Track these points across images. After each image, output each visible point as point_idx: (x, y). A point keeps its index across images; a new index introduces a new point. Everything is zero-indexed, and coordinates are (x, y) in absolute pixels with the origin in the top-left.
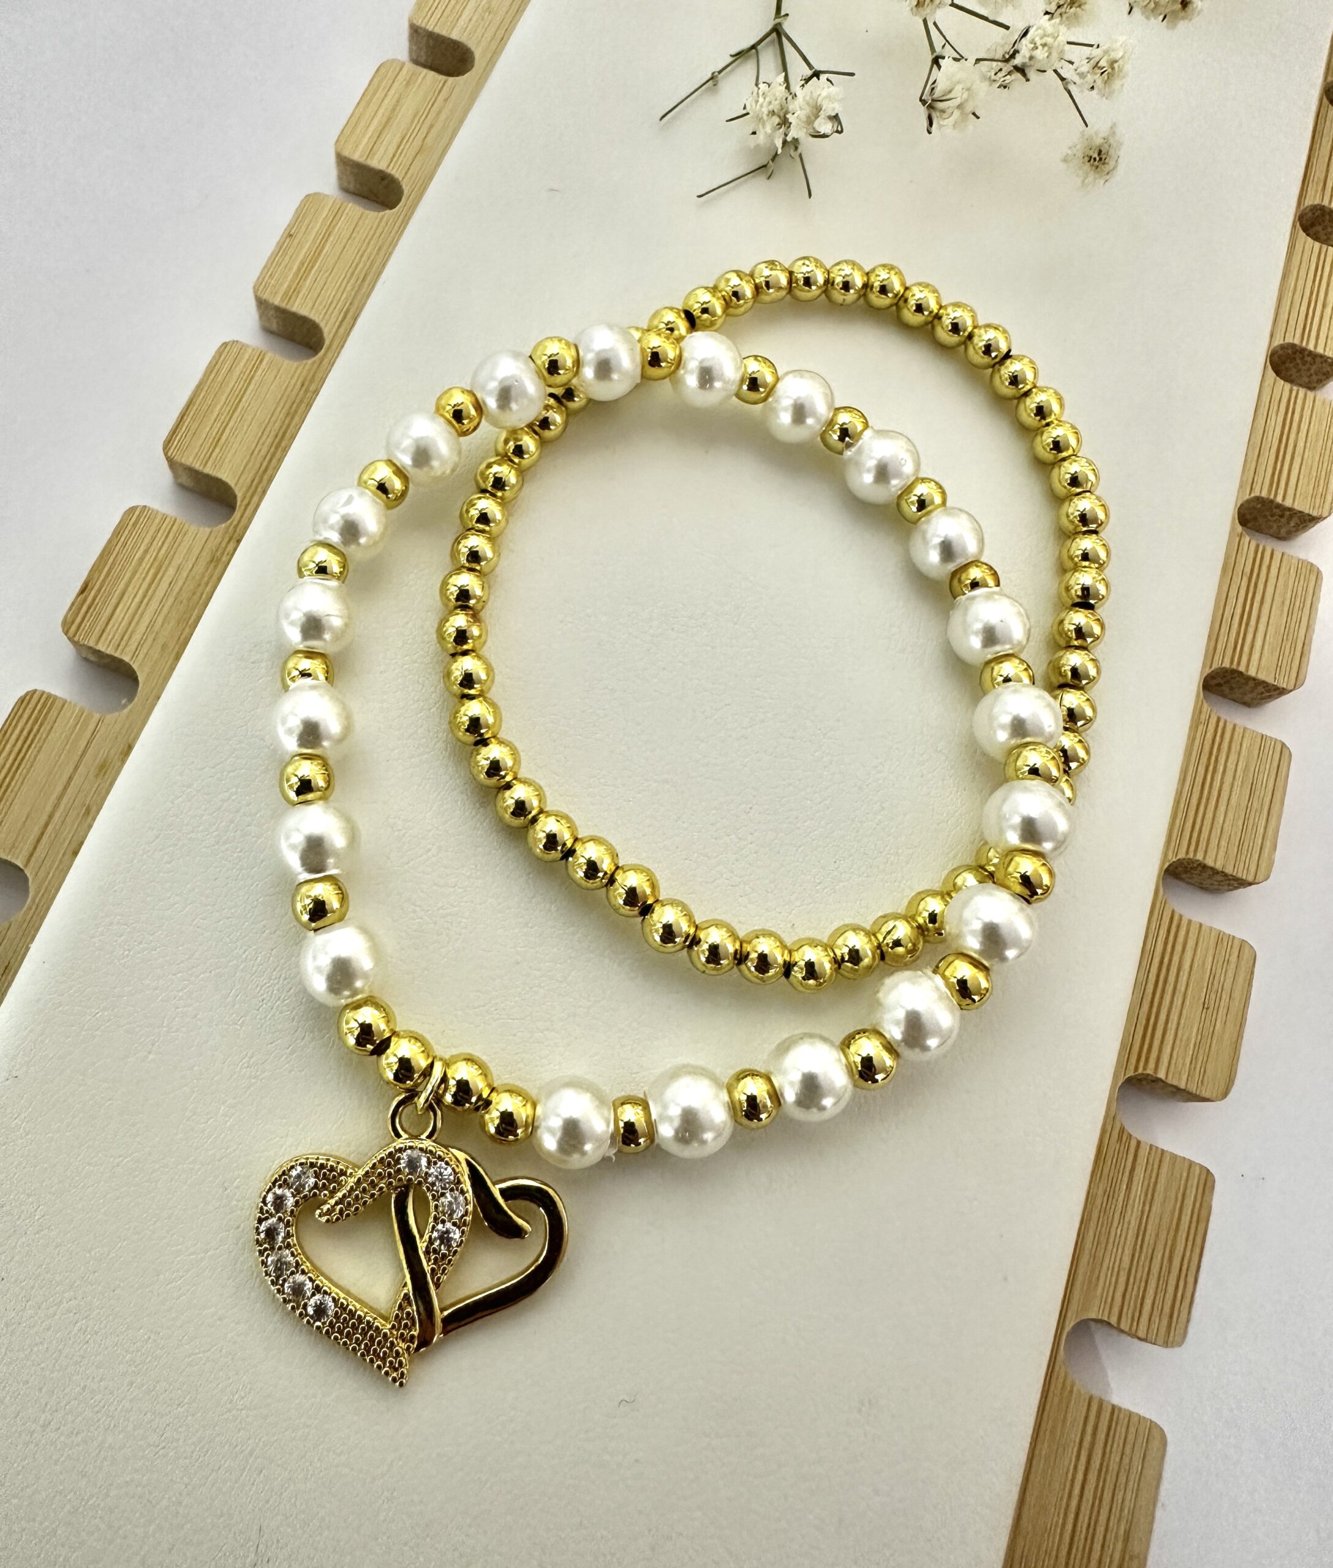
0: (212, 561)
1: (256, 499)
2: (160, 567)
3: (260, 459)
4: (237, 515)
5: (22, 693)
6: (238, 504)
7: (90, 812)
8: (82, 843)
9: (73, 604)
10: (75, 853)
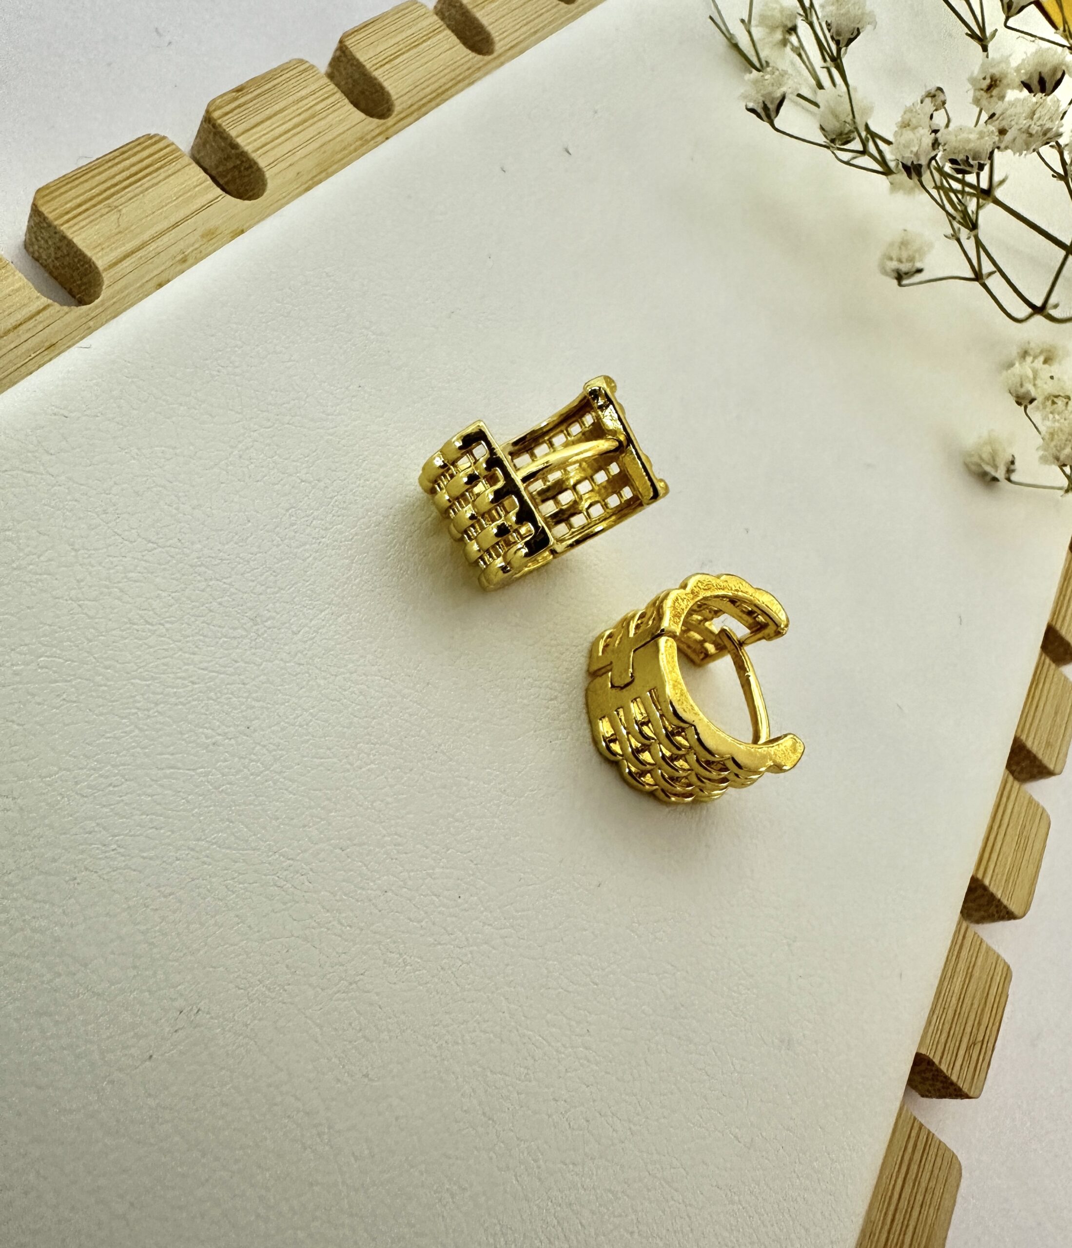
0: (361, 139)
1: (409, 119)
2: (313, 116)
3: (422, 94)
4: (390, 121)
5: (152, 133)
6: (395, 113)
7: (185, 262)
8: (169, 281)
9: (225, 94)
10: (160, 285)
